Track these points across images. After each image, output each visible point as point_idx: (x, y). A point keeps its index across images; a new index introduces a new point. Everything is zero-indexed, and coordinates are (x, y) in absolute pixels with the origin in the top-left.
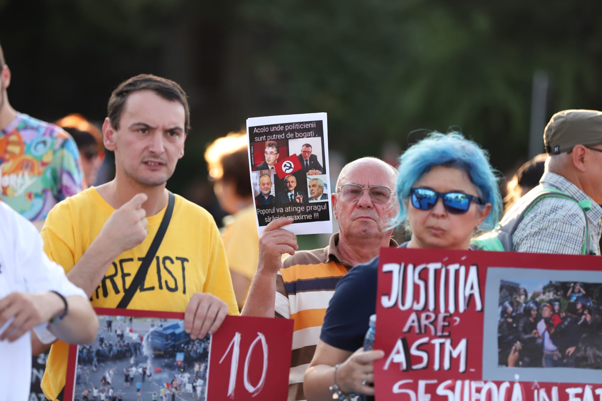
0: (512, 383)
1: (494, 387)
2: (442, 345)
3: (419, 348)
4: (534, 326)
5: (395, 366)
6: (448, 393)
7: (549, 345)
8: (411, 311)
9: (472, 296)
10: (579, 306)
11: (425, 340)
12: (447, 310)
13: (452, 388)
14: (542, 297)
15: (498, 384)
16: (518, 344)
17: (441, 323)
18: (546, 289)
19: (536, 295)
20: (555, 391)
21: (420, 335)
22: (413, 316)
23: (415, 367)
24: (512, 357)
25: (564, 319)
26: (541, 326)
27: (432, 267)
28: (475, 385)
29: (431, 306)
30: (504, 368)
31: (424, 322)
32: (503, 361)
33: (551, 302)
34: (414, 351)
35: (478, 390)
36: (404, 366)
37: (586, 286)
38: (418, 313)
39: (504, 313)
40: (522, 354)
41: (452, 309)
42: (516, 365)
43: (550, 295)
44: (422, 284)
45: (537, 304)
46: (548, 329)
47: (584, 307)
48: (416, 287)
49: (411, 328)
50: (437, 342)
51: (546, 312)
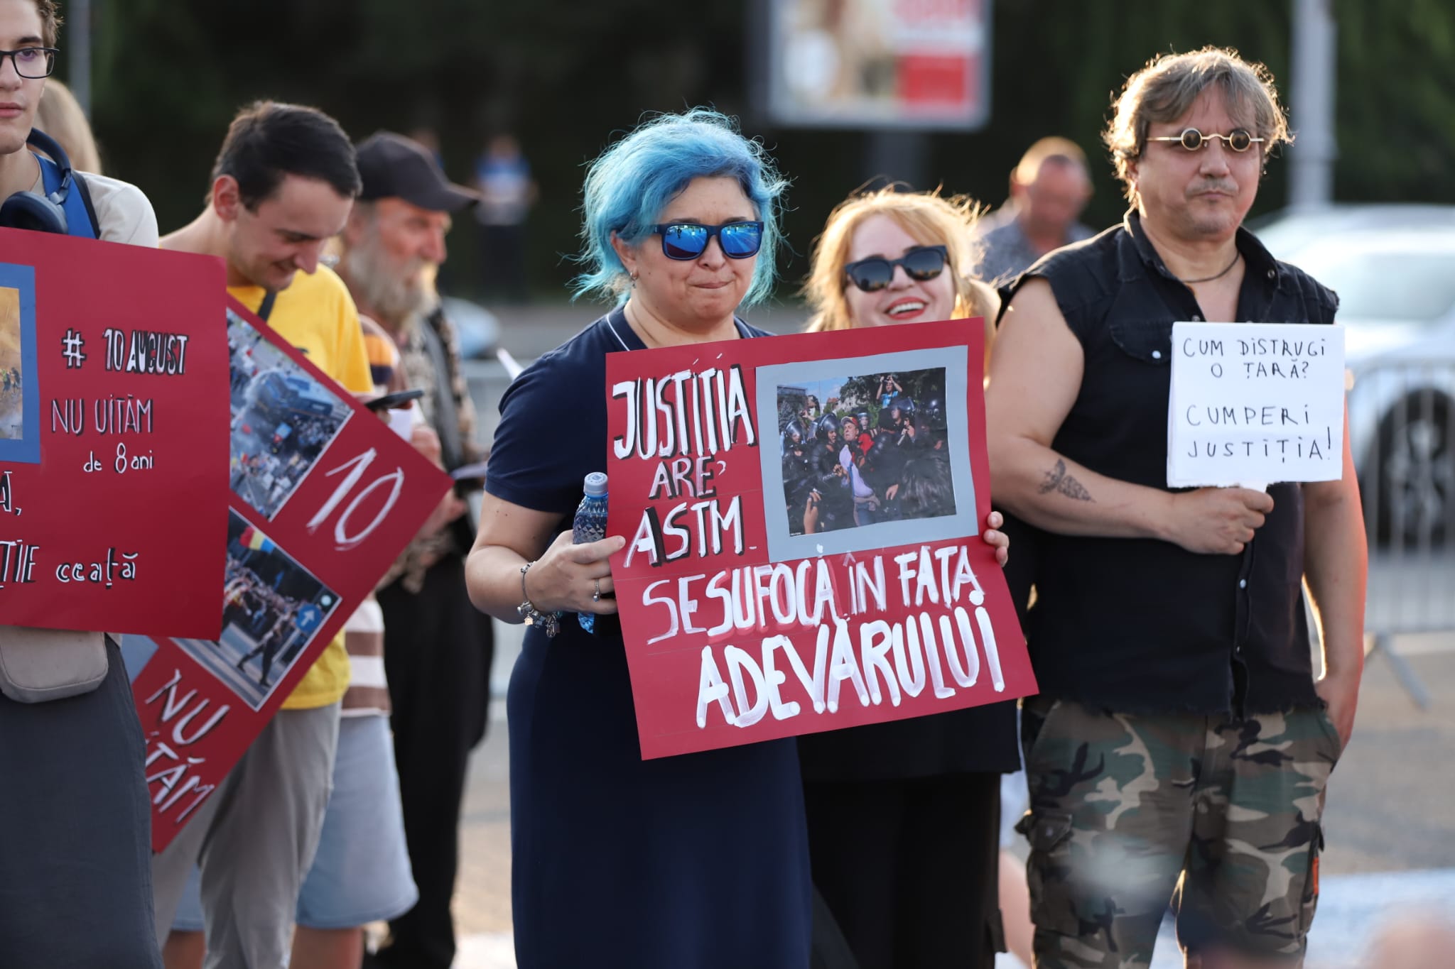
0: (814, 561)
1: (787, 571)
2: (706, 511)
3: (674, 524)
4: (834, 458)
5: (641, 557)
6: (723, 592)
7: (861, 488)
8: (656, 458)
9: (738, 418)
10: (896, 414)
11: (681, 507)
12: (706, 451)
13: (727, 584)
14: (841, 406)
15: (793, 565)
16: (815, 493)
17: (700, 474)
18: (844, 391)
19: (831, 404)
20: (878, 563)
21: (675, 500)
22: (661, 469)
23: (670, 557)
24: (809, 516)
25: (877, 439)
26: (845, 456)
27: (679, 377)
28: (759, 572)
29: (684, 448)
30: (799, 537)
31: (677, 476)
32: (796, 527)
33: (854, 413)
34: (668, 530)
35: (766, 582)
36: (655, 557)
37: (903, 378)
38: (667, 461)
39: (788, 441)
40: (822, 506)
41: (713, 448)
42: (817, 529)
43: (852, 402)
44: (666, 409)
45: (835, 419)
46: (855, 460)
47: (903, 414)
48: (660, 416)
49: (660, 488)
50: (698, 507)
51: (850, 432)
